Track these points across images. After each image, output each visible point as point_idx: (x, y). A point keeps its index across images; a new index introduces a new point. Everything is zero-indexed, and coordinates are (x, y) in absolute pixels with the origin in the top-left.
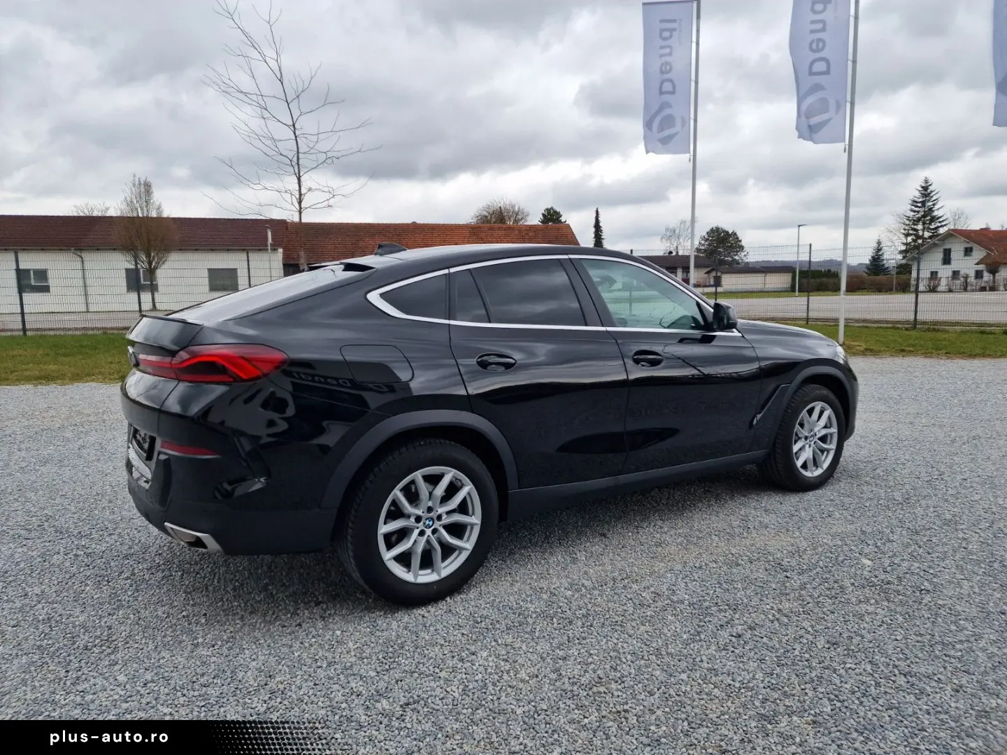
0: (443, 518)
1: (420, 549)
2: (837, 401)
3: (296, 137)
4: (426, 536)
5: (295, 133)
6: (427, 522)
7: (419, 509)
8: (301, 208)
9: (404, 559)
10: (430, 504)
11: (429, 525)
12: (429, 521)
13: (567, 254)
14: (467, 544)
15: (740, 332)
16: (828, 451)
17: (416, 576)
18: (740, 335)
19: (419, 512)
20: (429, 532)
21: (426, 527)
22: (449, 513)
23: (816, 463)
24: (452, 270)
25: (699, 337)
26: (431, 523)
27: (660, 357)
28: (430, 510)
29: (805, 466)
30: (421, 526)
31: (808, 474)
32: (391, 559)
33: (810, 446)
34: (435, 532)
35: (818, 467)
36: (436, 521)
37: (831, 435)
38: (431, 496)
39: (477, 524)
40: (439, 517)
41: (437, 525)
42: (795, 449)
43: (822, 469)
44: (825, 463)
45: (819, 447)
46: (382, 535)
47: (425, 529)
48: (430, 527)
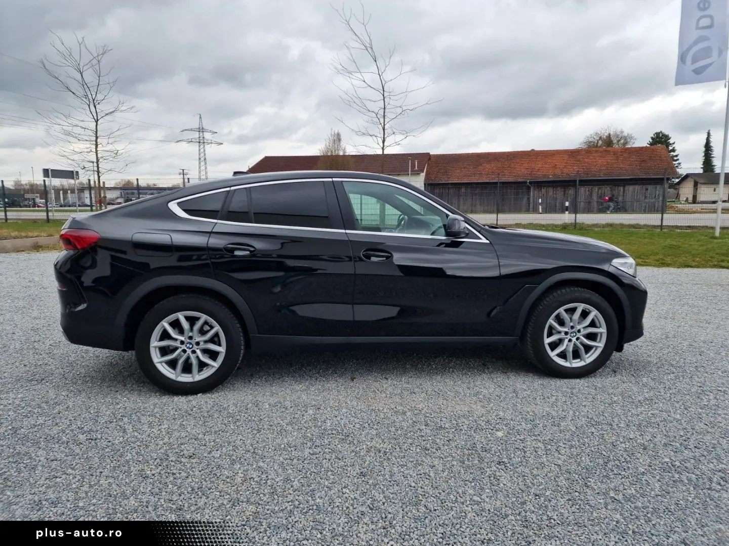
0: (201, 344)
1: (182, 360)
4: (187, 354)
5: (383, 95)
6: (188, 345)
7: (183, 336)
8: (384, 146)
9: (172, 364)
10: (191, 334)
11: (189, 347)
13: (332, 178)
14: (216, 364)
15: (487, 239)
16: (596, 347)
17: (177, 377)
18: (488, 242)
19: (183, 339)
20: (189, 351)
22: (205, 342)
23: (576, 356)
26: (191, 346)
27: (390, 255)
28: (190, 338)
29: (563, 356)
30: (184, 347)
31: (567, 364)
32: (161, 362)
33: (570, 341)
34: (194, 352)
35: (581, 360)
36: (195, 346)
37: (601, 334)
38: (192, 330)
39: (223, 352)
40: (198, 344)
41: (195, 347)
42: (547, 341)
43: (585, 362)
44: (590, 358)
45: (584, 343)
46: (155, 347)
47: (187, 349)
48: (190, 349)
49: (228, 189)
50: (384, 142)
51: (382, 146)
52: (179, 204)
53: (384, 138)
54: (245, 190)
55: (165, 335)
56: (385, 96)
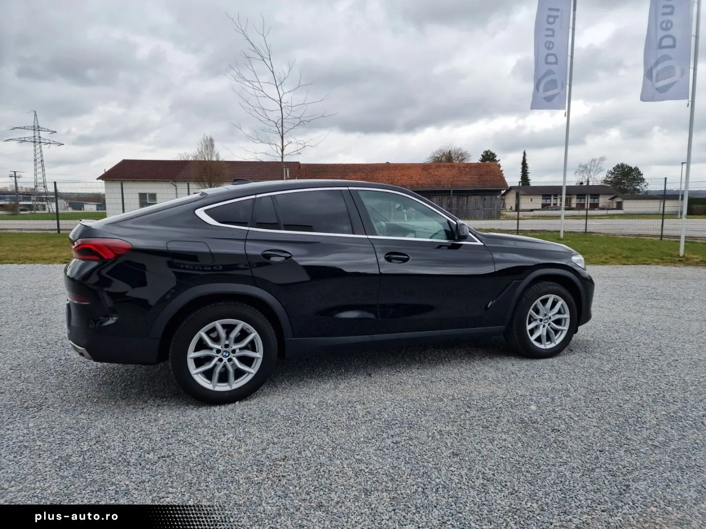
0: (237, 352)
1: (218, 370)
2: (569, 296)
3: (281, 108)
4: (223, 362)
5: (281, 106)
6: (224, 354)
7: (219, 345)
8: (283, 155)
9: (208, 375)
10: (227, 342)
12: (226, 353)
13: (348, 187)
14: (253, 371)
15: (482, 242)
16: (562, 331)
17: (214, 387)
18: (482, 244)
19: (219, 347)
20: (225, 360)
21: (224, 357)
22: (240, 349)
23: (549, 339)
24: (258, 196)
25: (450, 245)
26: (227, 354)
27: (406, 257)
28: (227, 346)
29: (539, 339)
30: (220, 356)
31: (542, 346)
32: (197, 374)
33: (544, 326)
34: (230, 360)
35: (551, 342)
36: (231, 354)
37: (565, 319)
38: (227, 338)
39: (260, 358)
40: (234, 351)
41: (231, 356)
42: (529, 327)
43: (555, 343)
44: (559, 339)
45: (553, 328)
46: (191, 358)
47: (223, 358)
48: (227, 357)
49: (254, 197)
50: (282, 150)
51: (281, 155)
52: (206, 211)
53: (283, 147)
54: (270, 197)
55: (201, 345)
56: (282, 106)
